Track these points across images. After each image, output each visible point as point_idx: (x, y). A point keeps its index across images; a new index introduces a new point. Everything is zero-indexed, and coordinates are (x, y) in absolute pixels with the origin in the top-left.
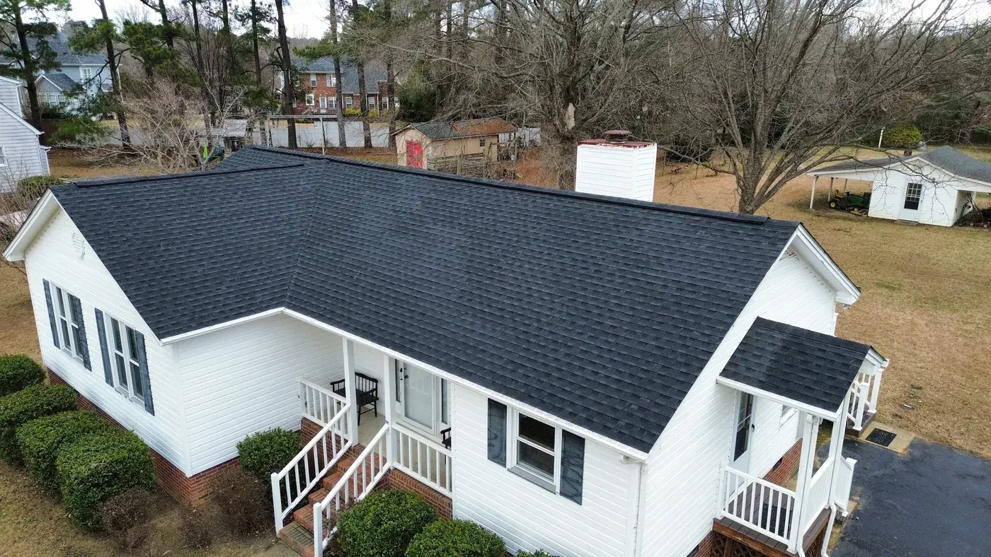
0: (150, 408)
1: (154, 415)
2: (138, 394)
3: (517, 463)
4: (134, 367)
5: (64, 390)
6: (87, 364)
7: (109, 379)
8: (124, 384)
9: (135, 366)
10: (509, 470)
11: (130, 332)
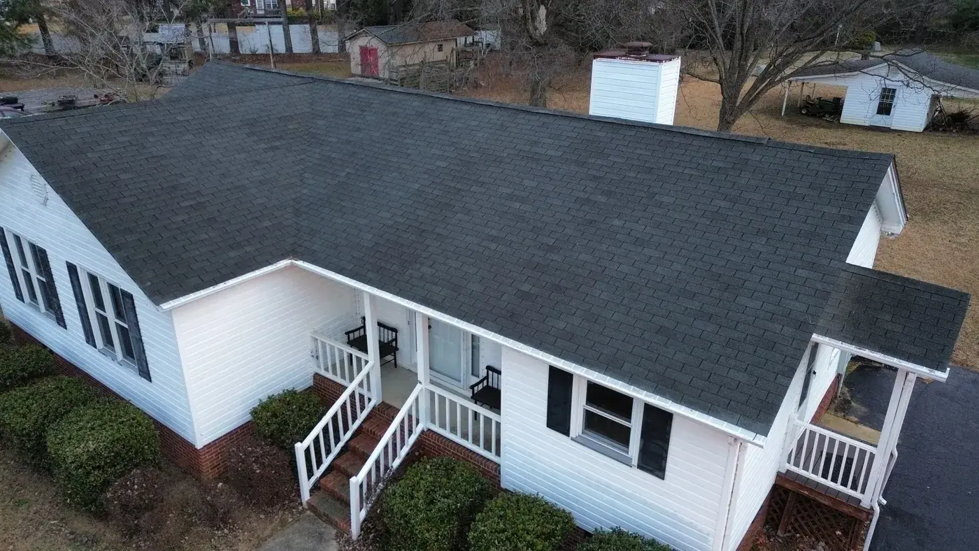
0: (145, 373)
1: (151, 381)
2: (129, 357)
3: (583, 433)
4: (120, 328)
5: (38, 352)
6: (61, 321)
7: (90, 339)
8: (109, 346)
9: (122, 328)
10: (572, 439)
11: (113, 289)
